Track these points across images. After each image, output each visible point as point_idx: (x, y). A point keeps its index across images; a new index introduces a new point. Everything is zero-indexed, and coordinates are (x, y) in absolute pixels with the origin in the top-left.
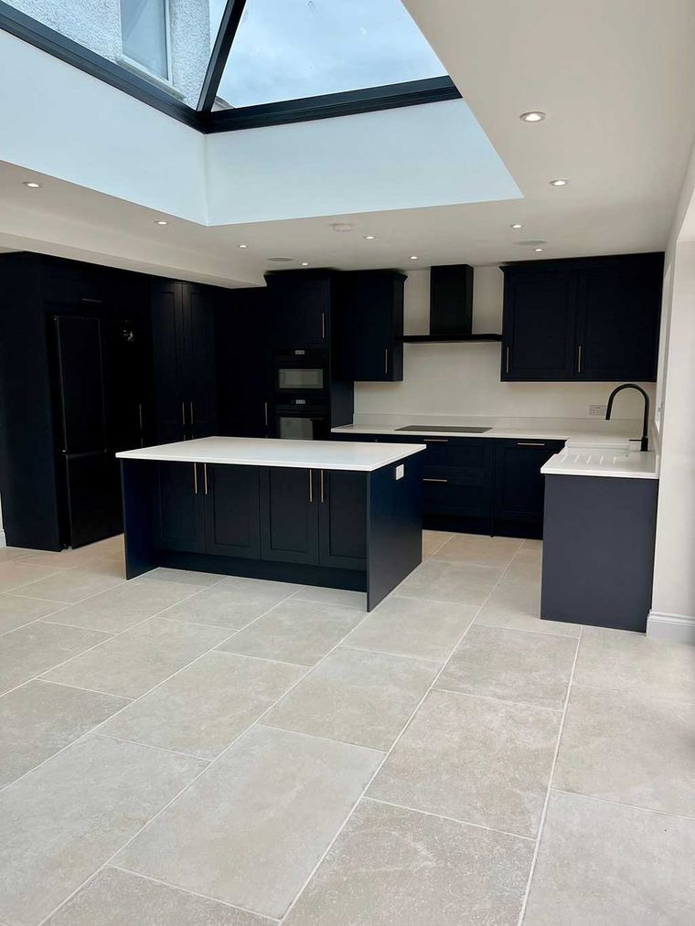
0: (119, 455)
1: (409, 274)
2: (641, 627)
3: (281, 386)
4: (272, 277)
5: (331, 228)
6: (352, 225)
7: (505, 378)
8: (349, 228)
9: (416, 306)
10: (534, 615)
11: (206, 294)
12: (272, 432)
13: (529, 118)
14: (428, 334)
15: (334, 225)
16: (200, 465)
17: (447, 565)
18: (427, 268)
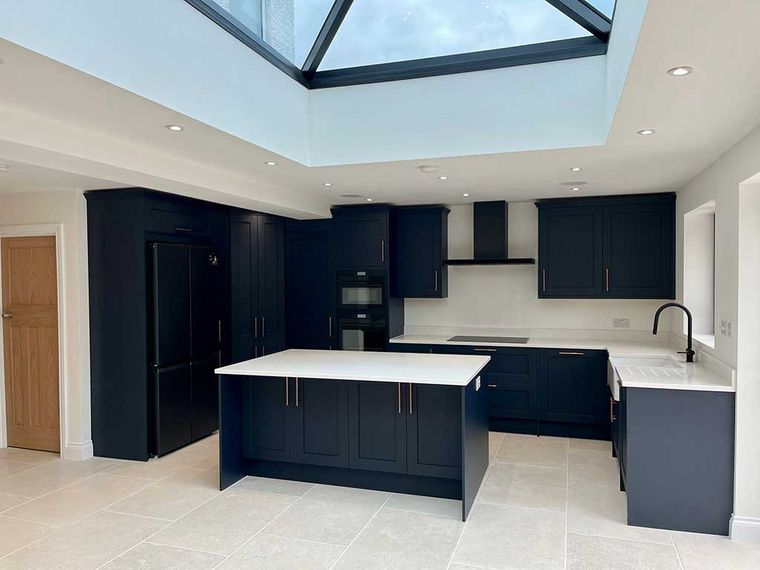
0: (217, 371)
1: (452, 209)
2: (725, 532)
3: (344, 302)
4: (337, 210)
5: (419, 170)
6: (437, 167)
7: (542, 295)
8: (435, 169)
9: (460, 235)
10: (621, 522)
11: (279, 224)
12: (336, 344)
13: (676, 73)
14: (473, 258)
15: (421, 167)
16: (292, 380)
17: (512, 466)
18: (470, 204)
